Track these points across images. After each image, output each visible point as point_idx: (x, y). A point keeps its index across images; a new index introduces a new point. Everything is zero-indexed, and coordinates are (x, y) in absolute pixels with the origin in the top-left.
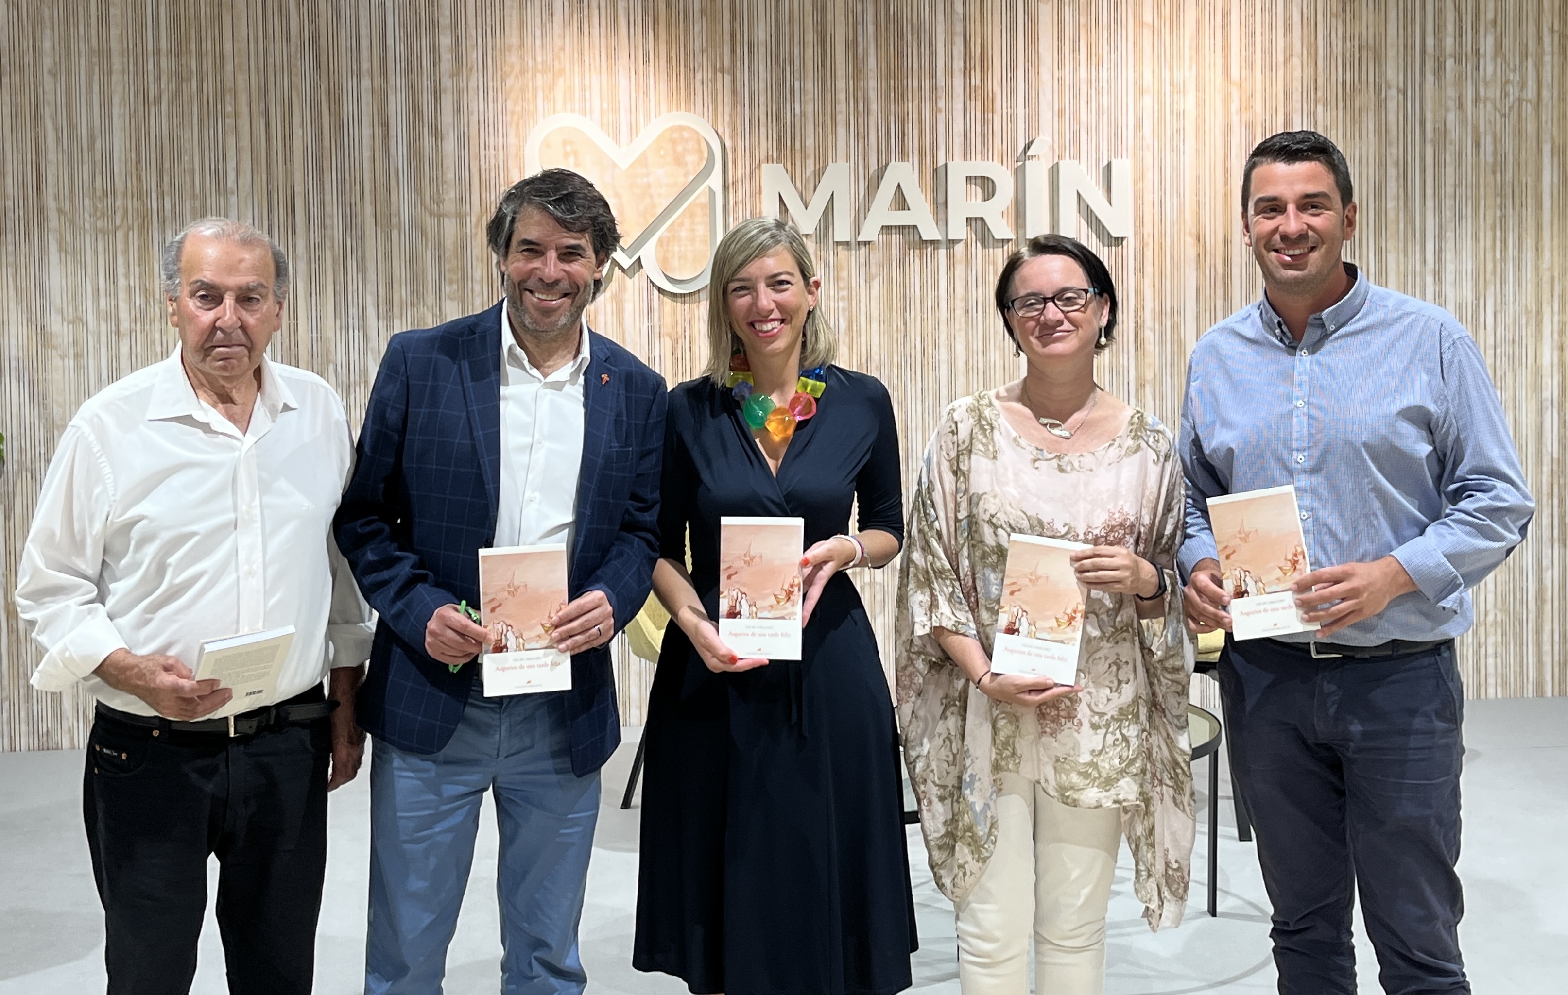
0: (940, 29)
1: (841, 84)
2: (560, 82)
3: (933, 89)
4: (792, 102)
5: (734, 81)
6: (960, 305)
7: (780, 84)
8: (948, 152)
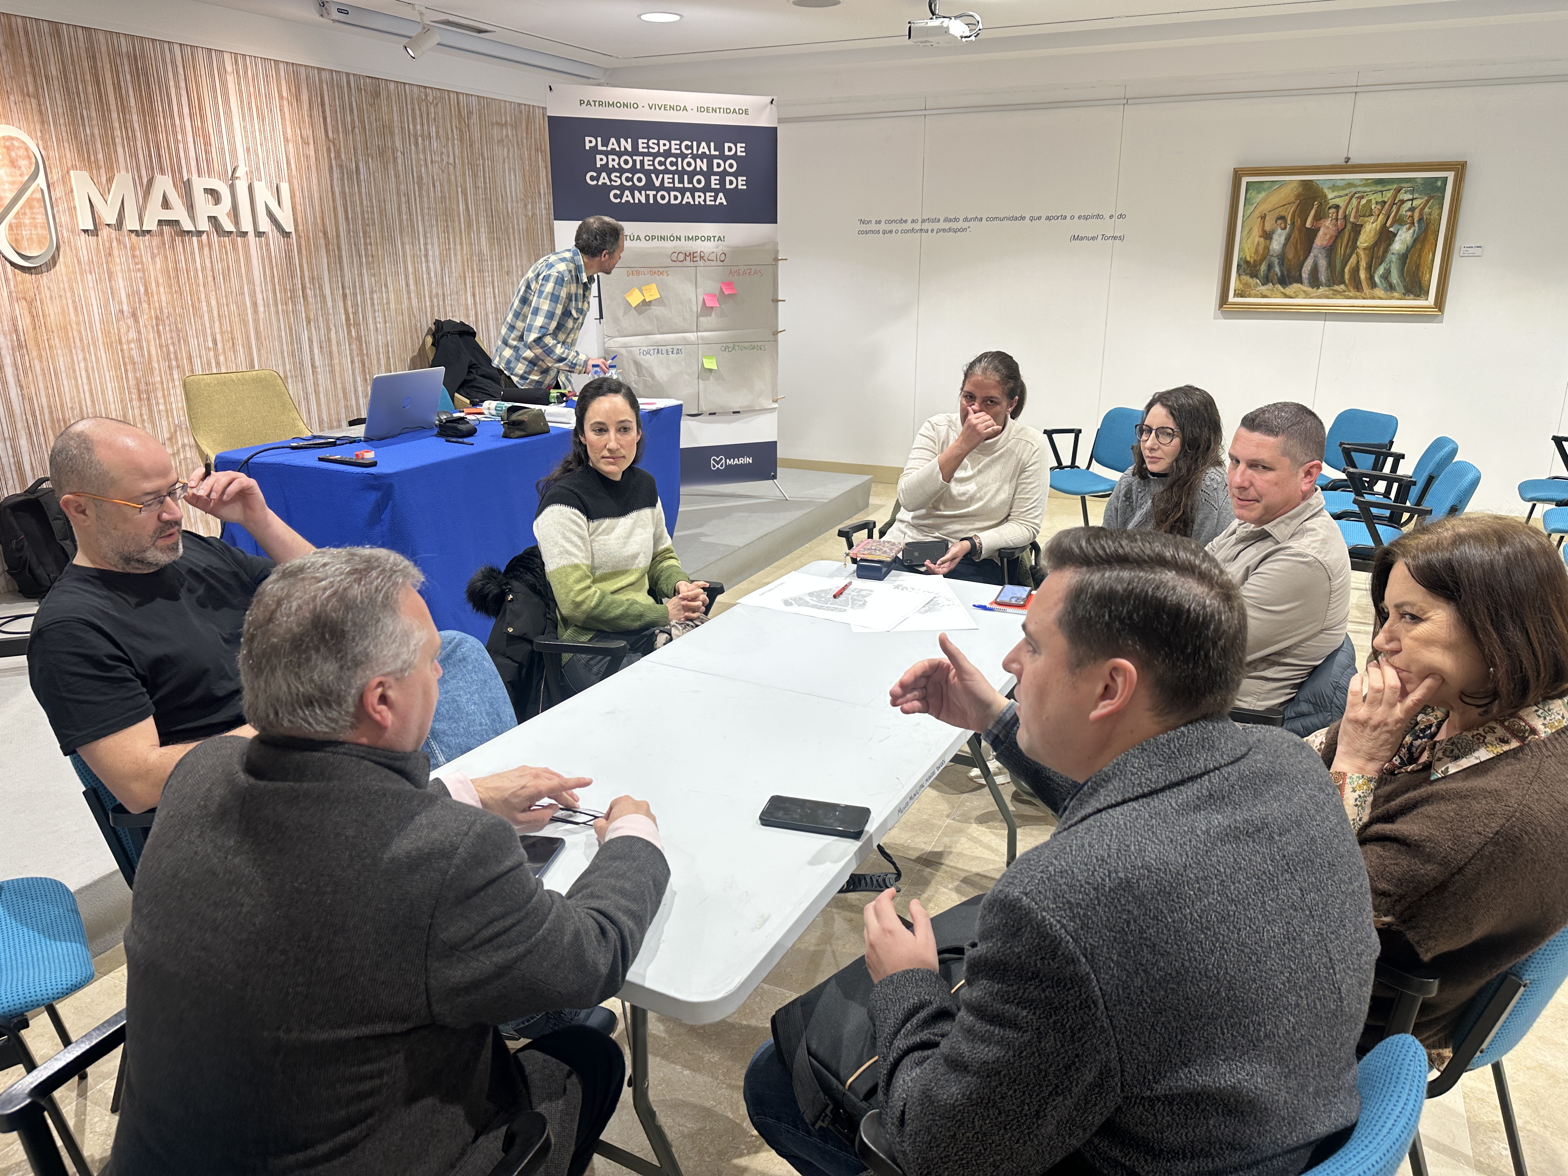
0: (172, 83)
3: (174, 126)
5: (39, 105)
8: (189, 171)
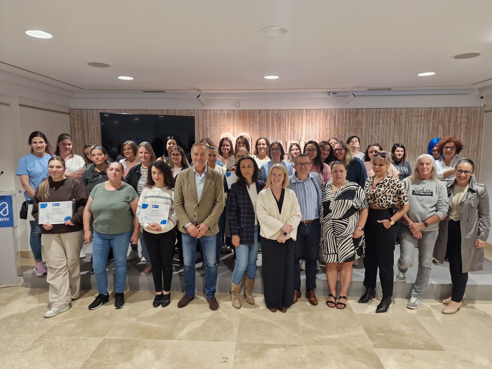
0: (287, 119)
1: (270, 128)
2: (226, 128)
3: (285, 129)
4: (262, 131)
5: (253, 128)
7: (260, 128)
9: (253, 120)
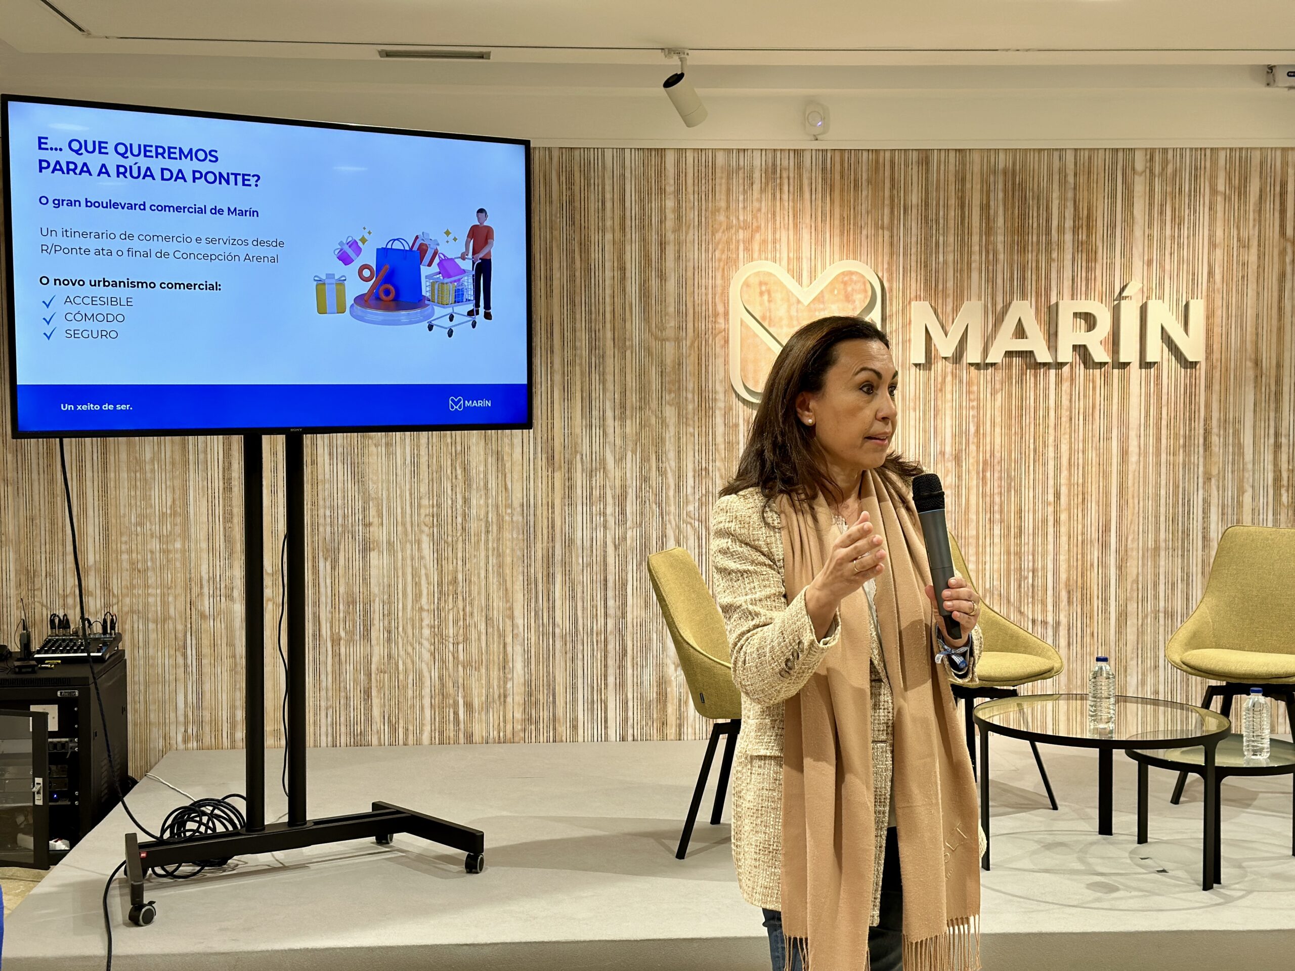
0: (1056, 195)
1: (976, 238)
2: (757, 237)
3: (1049, 243)
4: (937, 252)
5: (892, 237)
6: (1065, 414)
8: (1059, 293)
9: (892, 198)
